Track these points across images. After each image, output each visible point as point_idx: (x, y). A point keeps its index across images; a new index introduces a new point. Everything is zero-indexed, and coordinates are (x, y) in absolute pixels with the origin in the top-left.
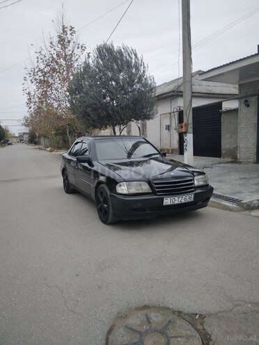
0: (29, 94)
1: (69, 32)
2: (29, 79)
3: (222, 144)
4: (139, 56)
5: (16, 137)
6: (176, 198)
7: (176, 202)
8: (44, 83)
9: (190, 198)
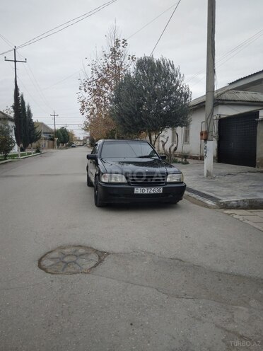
0: (83, 102)
1: (122, 45)
2: (83, 88)
3: (257, 153)
4: (175, 67)
5: (81, 141)
6: (146, 189)
7: (146, 192)
8: (97, 92)
9: (159, 190)
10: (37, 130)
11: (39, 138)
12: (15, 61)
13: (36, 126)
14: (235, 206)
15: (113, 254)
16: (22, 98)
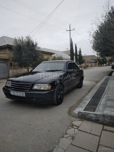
9: (23, 94)
11: (84, 62)
12: (70, 30)
13: (83, 57)
16: (76, 45)
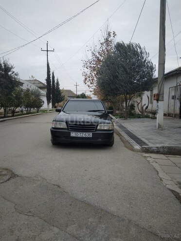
1: (112, 35)
7: (79, 136)
9: (89, 135)
10: (62, 94)
11: (63, 100)
12: (47, 51)
13: (61, 92)
14: (156, 151)
15: (21, 177)
16: (53, 74)
